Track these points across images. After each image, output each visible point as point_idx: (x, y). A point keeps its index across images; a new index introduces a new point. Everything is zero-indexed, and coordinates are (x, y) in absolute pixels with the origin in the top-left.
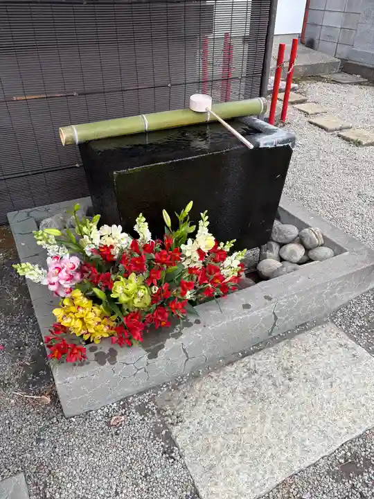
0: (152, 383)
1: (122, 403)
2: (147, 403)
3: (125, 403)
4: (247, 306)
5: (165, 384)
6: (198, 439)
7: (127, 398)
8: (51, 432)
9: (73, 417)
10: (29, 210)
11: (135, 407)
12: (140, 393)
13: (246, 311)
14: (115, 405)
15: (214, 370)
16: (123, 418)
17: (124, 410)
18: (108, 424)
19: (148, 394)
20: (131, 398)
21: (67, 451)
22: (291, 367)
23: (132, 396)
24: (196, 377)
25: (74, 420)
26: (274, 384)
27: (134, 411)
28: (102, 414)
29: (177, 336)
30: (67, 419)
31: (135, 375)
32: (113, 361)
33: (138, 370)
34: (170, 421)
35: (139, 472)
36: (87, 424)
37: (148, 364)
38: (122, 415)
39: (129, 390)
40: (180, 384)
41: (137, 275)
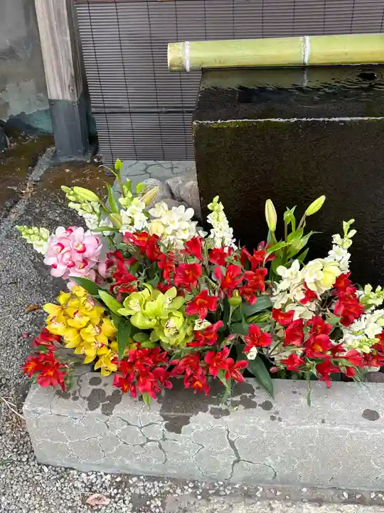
0: (173, 472)
1: (119, 479)
2: (152, 498)
3: (122, 482)
4: (371, 415)
5: (193, 482)
7: (130, 476)
8: (11, 472)
9: (47, 466)
10: (152, 162)
11: (133, 495)
12: (151, 478)
14: (109, 477)
15: (283, 499)
16: (107, 501)
17: (115, 491)
18: (84, 498)
19: (161, 485)
20: (135, 479)
21: (13, 507)
23: (138, 476)
24: (248, 495)
25: (45, 469)
27: (128, 499)
28: (85, 481)
29: (218, 413)
30: (39, 464)
31: (142, 445)
32: (107, 411)
33: (148, 441)
36: (57, 485)
37: (164, 439)
38: (110, 497)
39: (132, 464)
40: (217, 493)
41: (180, 293)
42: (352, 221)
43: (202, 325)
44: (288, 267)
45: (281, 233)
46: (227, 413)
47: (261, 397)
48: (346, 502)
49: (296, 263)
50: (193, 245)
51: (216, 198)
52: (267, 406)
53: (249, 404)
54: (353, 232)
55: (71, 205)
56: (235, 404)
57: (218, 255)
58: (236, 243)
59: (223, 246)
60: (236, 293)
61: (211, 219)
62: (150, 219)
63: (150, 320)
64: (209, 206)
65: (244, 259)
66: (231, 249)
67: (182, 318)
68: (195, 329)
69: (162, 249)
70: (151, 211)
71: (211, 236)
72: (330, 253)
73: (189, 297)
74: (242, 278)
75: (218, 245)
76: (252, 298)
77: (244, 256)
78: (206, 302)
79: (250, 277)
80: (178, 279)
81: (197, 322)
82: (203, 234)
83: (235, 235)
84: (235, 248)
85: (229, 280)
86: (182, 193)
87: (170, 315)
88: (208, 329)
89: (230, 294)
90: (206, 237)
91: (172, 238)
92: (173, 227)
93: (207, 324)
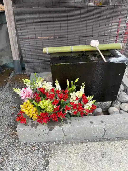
0: (50, 140)
1: (38, 143)
2: (46, 146)
3: (39, 144)
4: (92, 122)
5: (55, 142)
6: (57, 166)
7: (41, 142)
8: (13, 145)
9: (22, 142)
10: (38, 73)
11: (42, 146)
12: (45, 142)
13: (91, 124)
14: (36, 143)
15: (75, 143)
16: (36, 148)
17: (38, 146)
18: (31, 148)
19: (48, 143)
20: (42, 143)
21: (15, 152)
22: (106, 153)
23: (43, 142)
24: (67, 143)
25: (22, 143)
26: (95, 157)
27: (41, 147)
28: (31, 145)
29: (60, 126)
30: (20, 142)
31: (44, 135)
33: (45, 133)
34: (51, 155)
35: (32, 168)
36: (25, 146)
37: (49, 133)
38: (37, 147)
39: (41, 140)
40: (61, 144)
41: (50, 100)
42: (84, 83)
43: (55, 107)
44: (72, 93)
45: (70, 86)
46: (62, 125)
47: (69, 121)
48: (88, 142)
49: (74, 92)
50: (52, 90)
51: (57, 80)
52: (70, 123)
53: (66, 123)
54: (85, 85)
55: (24, 83)
56: (63, 123)
57: (58, 92)
58: (61, 89)
59: (59, 90)
60: (62, 99)
61: (56, 84)
62: (43, 85)
63: (45, 106)
64: (55, 82)
65: (63, 92)
66: (60, 90)
67: (51, 106)
68: (54, 108)
69: (46, 91)
70: (43, 83)
71: (56, 88)
72: (80, 90)
73: (53, 101)
74: (63, 96)
75: (58, 90)
76: (66, 100)
77: (63, 91)
78: (56, 102)
79: (65, 96)
80: (50, 97)
81: (55, 106)
82: (54, 87)
83: (61, 87)
84: (61, 90)
85: (61, 97)
86: (46, 79)
87: (49, 105)
88: (57, 107)
89: (61, 100)
90: (55, 88)
91: (48, 88)
92: (48, 86)
93: (56, 106)
